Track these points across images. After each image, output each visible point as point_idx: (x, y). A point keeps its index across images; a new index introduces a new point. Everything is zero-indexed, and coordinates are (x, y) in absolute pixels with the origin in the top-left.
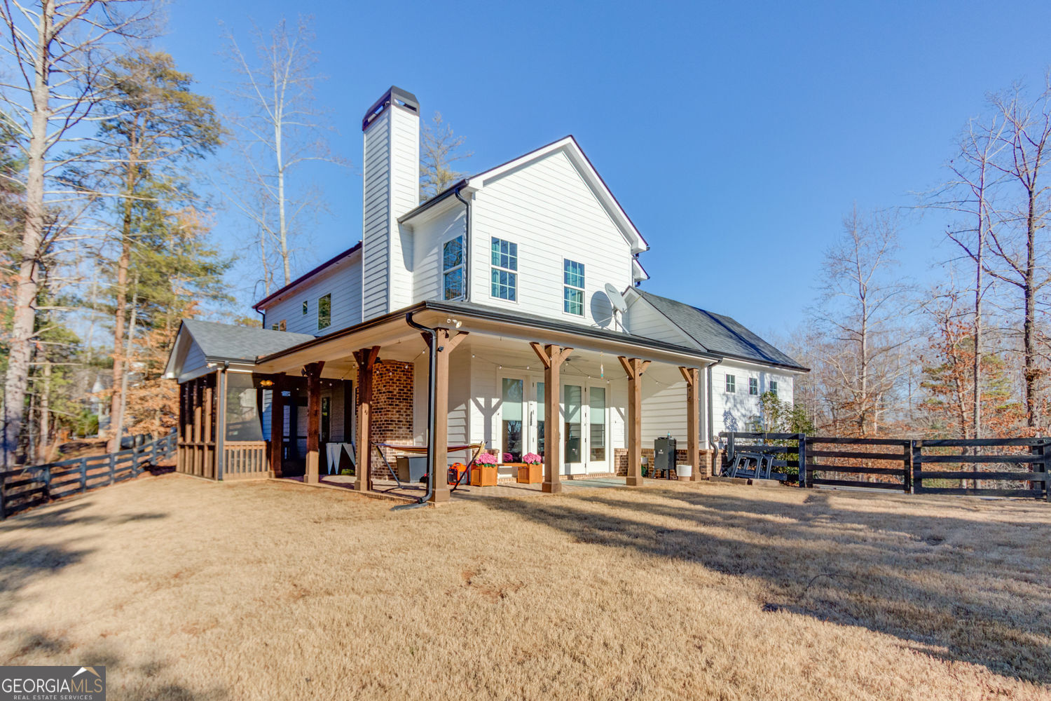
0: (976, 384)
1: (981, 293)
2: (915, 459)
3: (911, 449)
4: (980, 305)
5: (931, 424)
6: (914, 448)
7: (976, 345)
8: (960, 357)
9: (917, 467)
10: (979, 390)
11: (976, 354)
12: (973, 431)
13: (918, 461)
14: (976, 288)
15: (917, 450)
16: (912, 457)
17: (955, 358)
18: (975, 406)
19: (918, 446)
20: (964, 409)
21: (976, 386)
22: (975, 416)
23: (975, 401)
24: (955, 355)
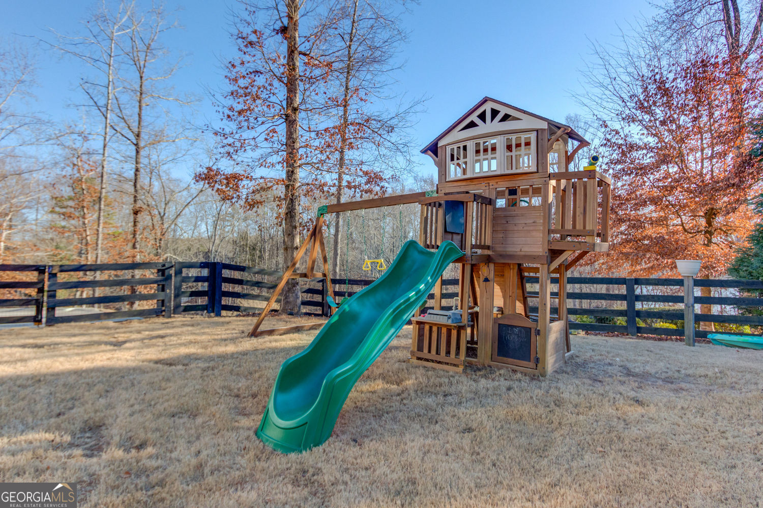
0: (100, 213)
1: (107, 139)
2: (49, 286)
3: (47, 274)
4: (106, 148)
5: (55, 244)
6: (49, 274)
7: (102, 180)
8: (89, 189)
9: (52, 295)
10: (102, 218)
11: (102, 188)
12: (95, 252)
13: (53, 288)
14: (103, 134)
15: (53, 276)
16: (47, 283)
17: (83, 190)
18: (98, 231)
19: (54, 272)
20: (88, 233)
21: (99, 215)
22: (97, 240)
23: (99, 227)
24: (84, 187)
